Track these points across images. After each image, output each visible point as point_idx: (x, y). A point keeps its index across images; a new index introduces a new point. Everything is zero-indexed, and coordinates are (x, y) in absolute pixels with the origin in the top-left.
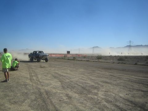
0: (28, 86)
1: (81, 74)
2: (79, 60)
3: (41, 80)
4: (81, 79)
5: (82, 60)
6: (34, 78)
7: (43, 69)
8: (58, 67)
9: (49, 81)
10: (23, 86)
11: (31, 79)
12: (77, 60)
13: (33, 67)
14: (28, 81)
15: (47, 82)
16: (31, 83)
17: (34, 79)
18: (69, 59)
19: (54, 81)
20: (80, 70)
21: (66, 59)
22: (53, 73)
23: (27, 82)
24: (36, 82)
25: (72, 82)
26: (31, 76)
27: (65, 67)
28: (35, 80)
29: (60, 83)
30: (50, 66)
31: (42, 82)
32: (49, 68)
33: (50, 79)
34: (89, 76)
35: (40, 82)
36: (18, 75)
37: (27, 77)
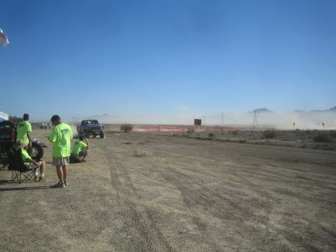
0: (107, 198)
1: (228, 172)
2: (222, 141)
3: (135, 185)
4: (227, 183)
5: (228, 141)
6: (122, 180)
7: (141, 160)
8: (174, 155)
9: (154, 187)
10: (98, 198)
11: (113, 183)
12: (216, 140)
13: (118, 156)
14: (108, 187)
15: (150, 189)
16: (114, 192)
17: (120, 183)
18: (198, 138)
19: (165, 188)
20: (226, 163)
21: (192, 138)
22: (164, 170)
23: (106, 188)
24: (126, 188)
25: (206, 189)
26: (115, 176)
27: (190, 155)
28: (123, 185)
29: (179, 192)
30: (157, 154)
31: (138, 190)
32: (155, 158)
33: (156, 182)
34: (247, 178)
35: (134, 189)
36: (85, 173)
37: (104, 176)
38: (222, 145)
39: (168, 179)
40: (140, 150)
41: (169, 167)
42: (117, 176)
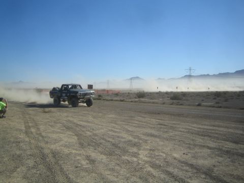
0: (22, 144)
1: (112, 123)
2: (107, 100)
3: (43, 134)
4: (110, 130)
5: (112, 100)
6: (33, 130)
7: (47, 115)
8: (72, 111)
9: (57, 135)
10: (14, 145)
11: (26, 133)
12: (104, 100)
15: (54, 136)
16: (27, 139)
17: (32, 133)
19: (66, 135)
20: (110, 116)
22: (65, 122)
23: (21, 137)
24: (37, 136)
25: (96, 135)
26: (28, 127)
28: (34, 134)
29: (76, 138)
30: (60, 111)
31: (46, 137)
32: (59, 113)
33: (59, 130)
35: (43, 137)
36: (4, 126)
37: (20, 128)
38: (107, 103)
39: (68, 128)
41: (69, 120)
42: (30, 127)
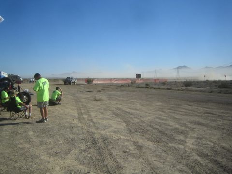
0: (75, 129)
1: (159, 110)
2: (154, 89)
3: (94, 120)
4: (157, 118)
5: (159, 89)
6: (85, 116)
7: (98, 103)
8: (121, 99)
9: (107, 121)
10: (68, 129)
11: (79, 119)
12: (151, 88)
13: (83, 100)
14: (75, 122)
15: (104, 122)
16: (80, 125)
17: (84, 119)
18: (139, 87)
19: (115, 122)
20: (157, 104)
21: (134, 87)
22: (114, 109)
24: (88, 122)
25: (143, 122)
26: (80, 114)
27: (132, 99)
28: (86, 120)
29: (124, 124)
30: (110, 98)
31: (96, 123)
32: (108, 101)
33: (109, 117)
34: (171, 114)
35: (94, 123)
36: (60, 112)
37: (73, 114)
38: (154, 91)
39: (117, 115)
40: (98, 96)
41: (118, 107)
42: (82, 114)
